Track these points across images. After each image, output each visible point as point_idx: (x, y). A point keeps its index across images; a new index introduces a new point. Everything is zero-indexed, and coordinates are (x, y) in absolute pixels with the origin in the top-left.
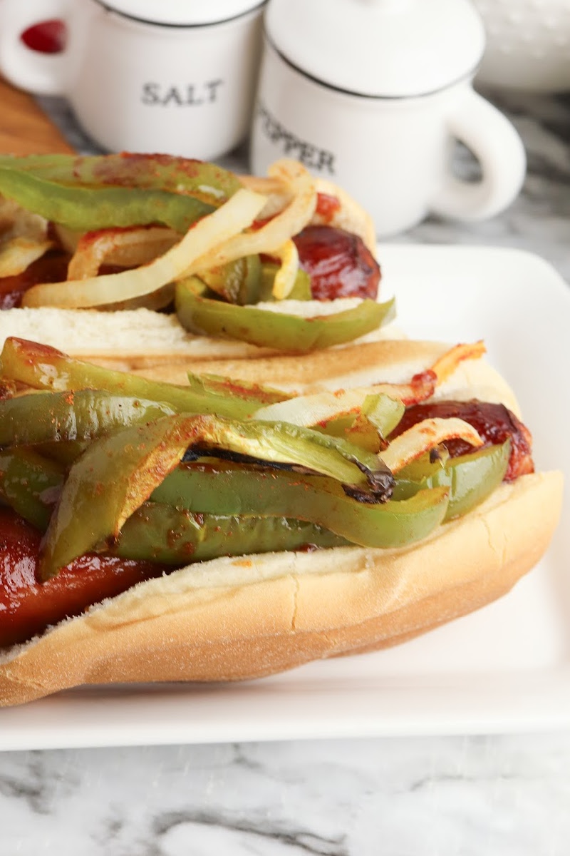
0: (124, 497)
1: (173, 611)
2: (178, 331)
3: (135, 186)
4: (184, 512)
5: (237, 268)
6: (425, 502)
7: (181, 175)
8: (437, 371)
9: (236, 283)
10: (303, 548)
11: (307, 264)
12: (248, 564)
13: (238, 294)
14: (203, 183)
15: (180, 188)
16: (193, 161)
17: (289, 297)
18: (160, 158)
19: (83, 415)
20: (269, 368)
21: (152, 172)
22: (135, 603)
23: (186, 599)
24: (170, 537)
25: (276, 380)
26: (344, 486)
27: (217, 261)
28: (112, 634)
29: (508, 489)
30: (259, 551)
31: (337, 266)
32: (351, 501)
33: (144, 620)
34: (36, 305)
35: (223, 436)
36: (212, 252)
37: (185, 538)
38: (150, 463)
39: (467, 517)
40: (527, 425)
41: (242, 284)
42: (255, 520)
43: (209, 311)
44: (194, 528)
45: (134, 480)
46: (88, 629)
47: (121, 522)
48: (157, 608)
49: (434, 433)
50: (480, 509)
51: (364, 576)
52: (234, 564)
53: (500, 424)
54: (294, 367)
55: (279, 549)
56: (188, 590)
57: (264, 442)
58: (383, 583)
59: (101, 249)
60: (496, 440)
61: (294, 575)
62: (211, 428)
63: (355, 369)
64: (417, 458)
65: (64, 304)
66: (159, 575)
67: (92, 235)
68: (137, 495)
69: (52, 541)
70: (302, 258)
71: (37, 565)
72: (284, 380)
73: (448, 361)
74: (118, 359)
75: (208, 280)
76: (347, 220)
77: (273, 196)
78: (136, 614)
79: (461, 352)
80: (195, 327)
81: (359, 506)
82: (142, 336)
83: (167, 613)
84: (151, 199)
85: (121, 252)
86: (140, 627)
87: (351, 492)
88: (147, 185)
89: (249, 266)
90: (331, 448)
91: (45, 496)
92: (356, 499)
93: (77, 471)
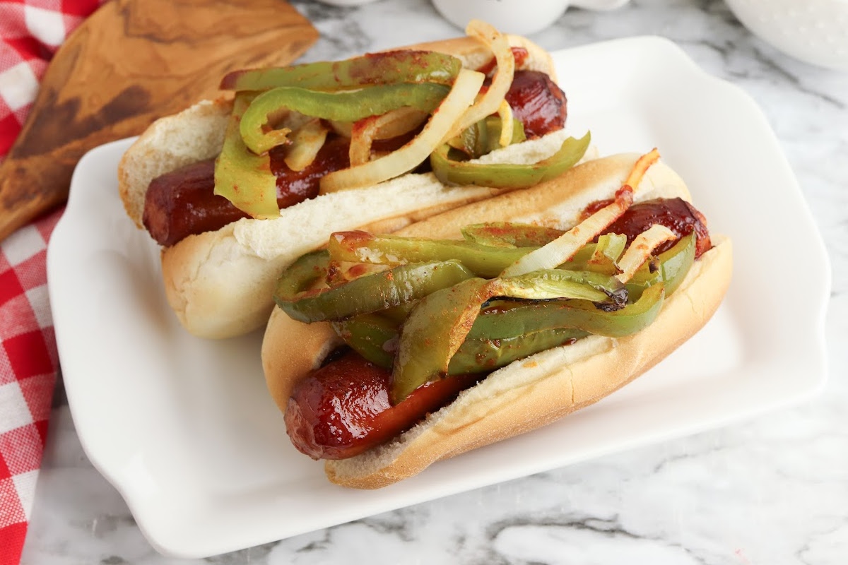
0: (448, 346)
1: (491, 412)
2: (438, 186)
3: (385, 83)
4: (486, 342)
5: (471, 132)
6: (650, 300)
7: (416, 68)
8: (631, 184)
9: (472, 141)
10: (567, 342)
11: (516, 108)
12: (534, 364)
13: (474, 148)
14: (432, 70)
15: (418, 78)
16: (421, 53)
17: (512, 143)
18: (396, 54)
19: (401, 286)
20: (510, 204)
21: (394, 69)
22: (465, 411)
23: (499, 400)
24: (477, 358)
25: (518, 215)
26: (594, 303)
27: (458, 132)
28: (454, 437)
29: (698, 264)
30: (538, 351)
31: (537, 106)
32: (601, 313)
33: (474, 422)
34: (333, 190)
35: (509, 291)
36: (453, 128)
37: (488, 356)
38: (462, 320)
39: (676, 292)
40: (701, 211)
41: (476, 141)
42: (534, 335)
43: (461, 173)
44: (494, 351)
45: (454, 334)
46: (436, 436)
47: (448, 362)
48: (481, 411)
49: (647, 248)
50: (683, 285)
51: (613, 354)
52: (524, 366)
53: (684, 218)
54: (528, 200)
55: (552, 346)
56: (498, 394)
57: (538, 289)
58: (627, 356)
59: (368, 134)
60: (685, 232)
61: (567, 365)
62: (501, 289)
63: (572, 193)
64: (639, 270)
65: (354, 185)
66: (474, 385)
67: (360, 125)
68: (456, 342)
69: (397, 378)
70: (512, 106)
71: (389, 395)
72: (525, 213)
73: (637, 173)
74: (399, 216)
75: (451, 143)
76: (534, 62)
77: (476, 55)
78: (467, 419)
79: (643, 163)
80: (449, 181)
81: (608, 315)
82: (413, 195)
83: (487, 414)
84: (398, 91)
85: (382, 132)
86: (473, 428)
87: (600, 306)
88: (393, 81)
89: (479, 127)
90: (585, 283)
91: (387, 346)
92: (604, 309)
93: (408, 329)
